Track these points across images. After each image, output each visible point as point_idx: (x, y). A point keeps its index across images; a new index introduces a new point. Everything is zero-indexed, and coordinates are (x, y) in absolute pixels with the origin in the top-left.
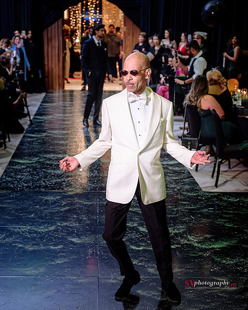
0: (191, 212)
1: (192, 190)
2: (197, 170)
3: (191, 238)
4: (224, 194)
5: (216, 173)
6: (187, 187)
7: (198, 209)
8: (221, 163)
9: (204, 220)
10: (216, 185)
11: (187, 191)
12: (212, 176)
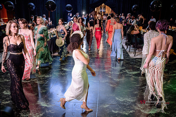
0: (127, 63)
1: (128, 57)
2: (129, 52)
3: (126, 71)
4: (137, 58)
5: (135, 53)
6: (126, 56)
7: (129, 62)
8: (136, 50)
9: (131, 66)
10: (135, 56)
11: (126, 57)
12: (134, 53)
